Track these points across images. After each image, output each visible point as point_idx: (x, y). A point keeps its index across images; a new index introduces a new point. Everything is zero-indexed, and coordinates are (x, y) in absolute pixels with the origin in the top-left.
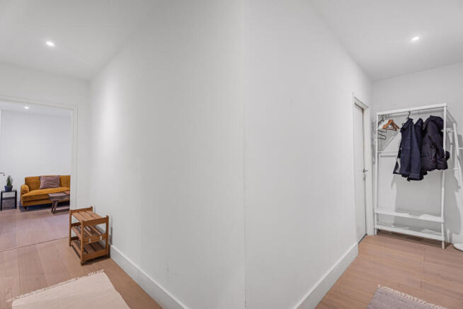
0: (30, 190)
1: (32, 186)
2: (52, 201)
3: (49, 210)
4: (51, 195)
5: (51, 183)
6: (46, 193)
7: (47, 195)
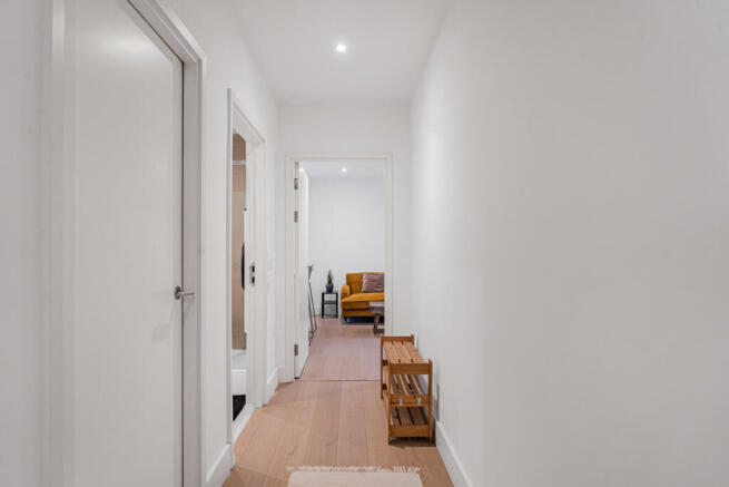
0: (351, 293)
1: (354, 287)
2: (373, 313)
3: (371, 327)
4: (372, 304)
5: (375, 284)
6: (367, 299)
7: (367, 302)
